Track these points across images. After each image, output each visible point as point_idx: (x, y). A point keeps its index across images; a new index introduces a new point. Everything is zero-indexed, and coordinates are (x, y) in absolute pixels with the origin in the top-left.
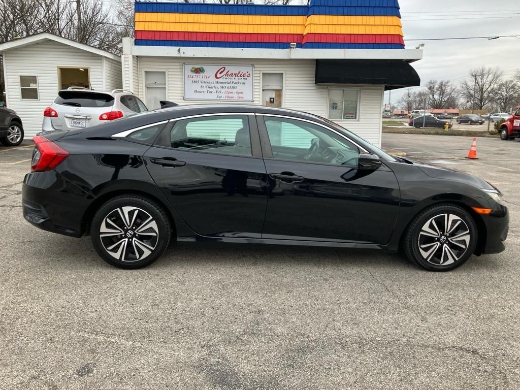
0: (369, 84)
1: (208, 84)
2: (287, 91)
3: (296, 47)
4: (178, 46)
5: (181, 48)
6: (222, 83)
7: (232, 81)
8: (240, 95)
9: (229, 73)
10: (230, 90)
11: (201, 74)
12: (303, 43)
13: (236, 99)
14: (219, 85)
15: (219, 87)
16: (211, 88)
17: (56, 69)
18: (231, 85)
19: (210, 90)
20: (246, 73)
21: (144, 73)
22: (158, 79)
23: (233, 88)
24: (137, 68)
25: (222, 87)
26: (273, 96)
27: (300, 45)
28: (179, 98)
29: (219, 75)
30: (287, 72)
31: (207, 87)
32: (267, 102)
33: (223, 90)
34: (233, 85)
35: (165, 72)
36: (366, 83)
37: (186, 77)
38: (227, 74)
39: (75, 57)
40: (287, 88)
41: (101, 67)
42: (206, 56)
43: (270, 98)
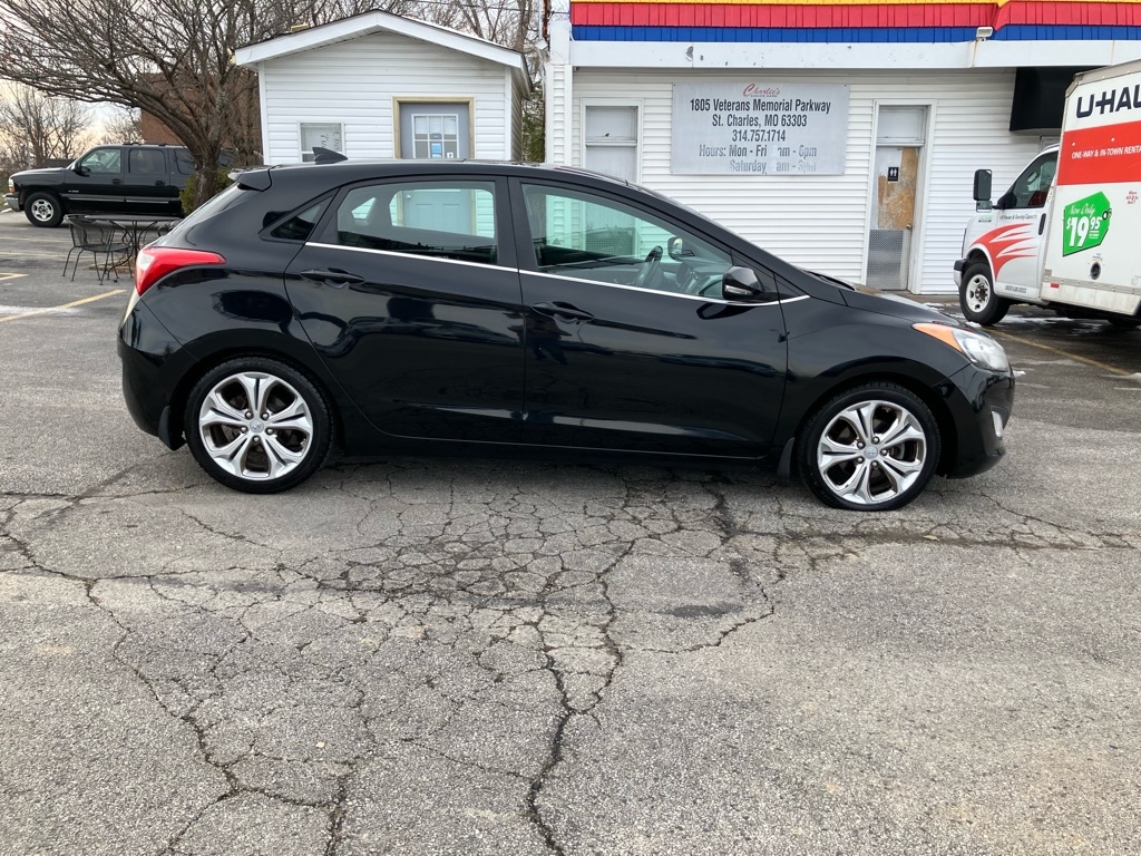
2: (937, 149)
3: (987, 38)
4: (685, 41)
12: (997, 27)
17: (390, 104)
21: (584, 111)
22: (616, 128)
26: (898, 163)
30: (942, 103)
32: (881, 178)
35: (635, 109)
39: (441, 73)
40: (938, 142)
41: (500, 97)
42: (756, 66)
43: (890, 169)
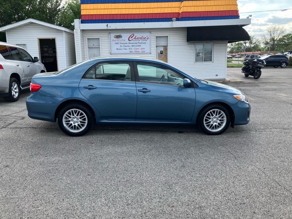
0: (219, 40)
1: (124, 45)
2: (170, 46)
3: (176, 21)
4: (106, 23)
5: (109, 24)
6: (132, 43)
7: (138, 42)
8: (143, 50)
9: (136, 37)
10: (137, 47)
11: (120, 39)
12: (179, 18)
13: (141, 52)
14: (131, 45)
15: (131, 46)
16: (126, 46)
17: (37, 39)
18: (138, 44)
19: (126, 48)
20: (146, 37)
21: (87, 39)
22: (95, 43)
23: (139, 46)
24: (82, 37)
25: (132, 46)
26: (162, 50)
27: (178, 19)
28: (108, 53)
29: (130, 39)
30: (170, 36)
31: (124, 46)
32: (159, 53)
33: (133, 48)
34: (139, 44)
35: (99, 39)
36: (217, 40)
37: (112, 40)
38: (135, 38)
39: (48, 32)
40: (170, 45)
41: (62, 37)
42: (123, 28)
43: (161, 51)
